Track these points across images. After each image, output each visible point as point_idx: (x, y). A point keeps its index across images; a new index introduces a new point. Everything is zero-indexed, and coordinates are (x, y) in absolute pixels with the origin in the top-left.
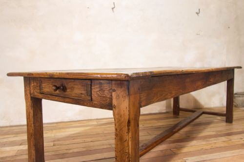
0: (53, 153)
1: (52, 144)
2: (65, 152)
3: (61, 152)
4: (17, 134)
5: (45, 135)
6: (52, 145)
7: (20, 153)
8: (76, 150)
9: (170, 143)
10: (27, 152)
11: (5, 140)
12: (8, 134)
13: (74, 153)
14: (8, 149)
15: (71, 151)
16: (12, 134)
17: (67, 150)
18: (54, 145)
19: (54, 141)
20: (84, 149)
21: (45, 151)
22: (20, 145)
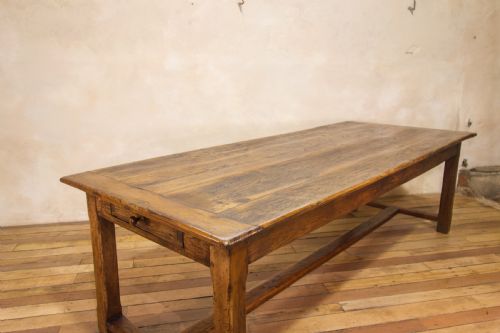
0: (133, 282)
1: (130, 264)
2: (153, 280)
3: (145, 281)
4: (73, 240)
5: (119, 246)
6: (131, 266)
7: (80, 280)
8: (169, 278)
9: (324, 272)
10: (94, 279)
11: (55, 253)
12: (59, 241)
13: (165, 283)
14: (61, 270)
15: (161, 280)
16: (64, 241)
17: (154, 276)
18: (134, 267)
19: (134, 258)
20: (182, 277)
21: (120, 277)
22: (80, 263)
